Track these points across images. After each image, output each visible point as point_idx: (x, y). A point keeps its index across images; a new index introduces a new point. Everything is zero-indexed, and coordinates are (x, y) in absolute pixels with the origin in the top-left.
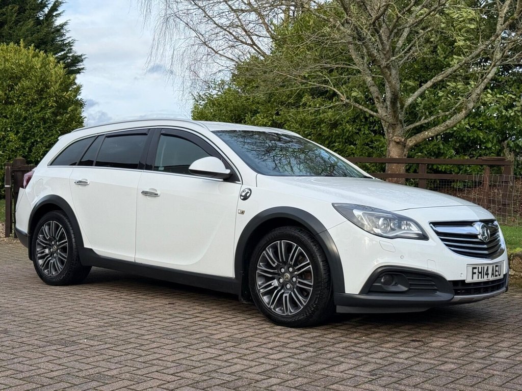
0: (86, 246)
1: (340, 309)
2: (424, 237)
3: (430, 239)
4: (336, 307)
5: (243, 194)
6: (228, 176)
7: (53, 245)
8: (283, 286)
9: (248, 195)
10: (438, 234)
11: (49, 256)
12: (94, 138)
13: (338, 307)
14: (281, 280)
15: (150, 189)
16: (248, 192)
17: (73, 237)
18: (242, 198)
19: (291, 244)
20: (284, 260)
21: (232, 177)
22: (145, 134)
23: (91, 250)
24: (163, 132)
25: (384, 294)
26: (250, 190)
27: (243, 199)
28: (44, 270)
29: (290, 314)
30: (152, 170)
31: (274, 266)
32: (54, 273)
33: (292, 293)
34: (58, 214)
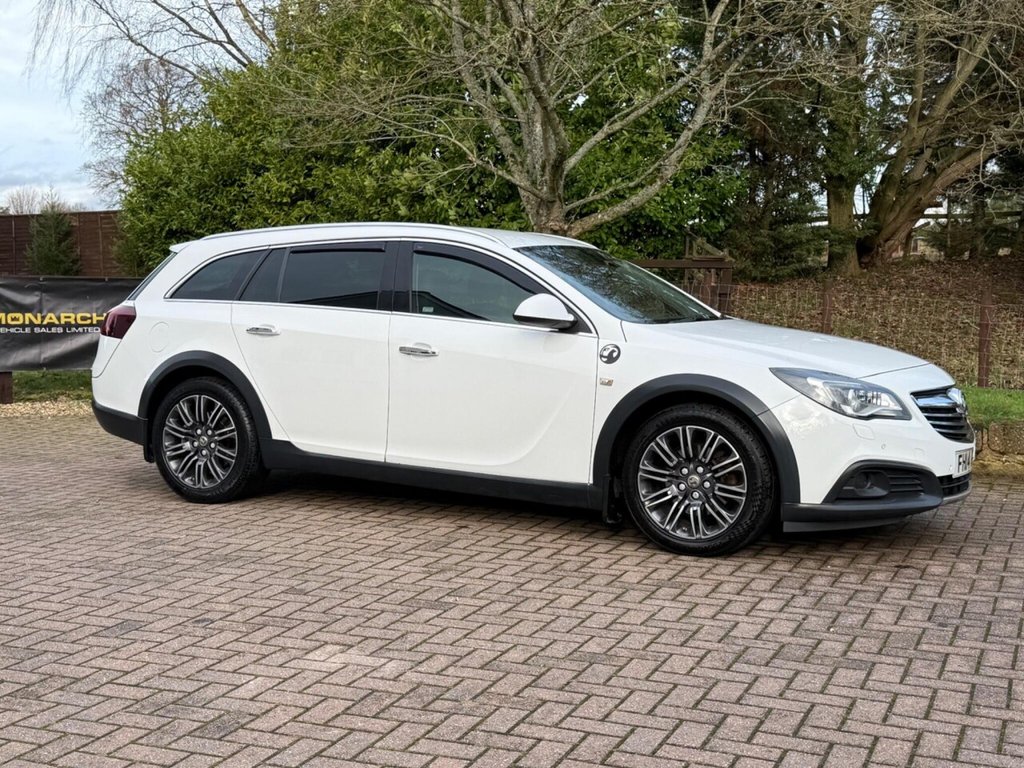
0: (275, 436)
1: (788, 527)
2: (904, 415)
3: (914, 419)
4: (782, 523)
5: (606, 353)
6: (568, 325)
7: (200, 436)
8: (687, 495)
9: (615, 355)
10: (924, 409)
11: (192, 453)
12: (264, 254)
13: (785, 523)
14: (682, 487)
15: (417, 344)
16: (613, 351)
17: (247, 422)
18: (605, 360)
19: (705, 432)
20: (691, 455)
21: (575, 326)
22: (380, 250)
23: (288, 444)
24: (420, 248)
25: (856, 502)
26: (617, 347)
27: (608, 362)
28: (183, 478)
29: (703, 537)
30: (408, 311)
31: (671, 464)
32: (206, 484)
33: (707, 505)
34: (211, 383)
